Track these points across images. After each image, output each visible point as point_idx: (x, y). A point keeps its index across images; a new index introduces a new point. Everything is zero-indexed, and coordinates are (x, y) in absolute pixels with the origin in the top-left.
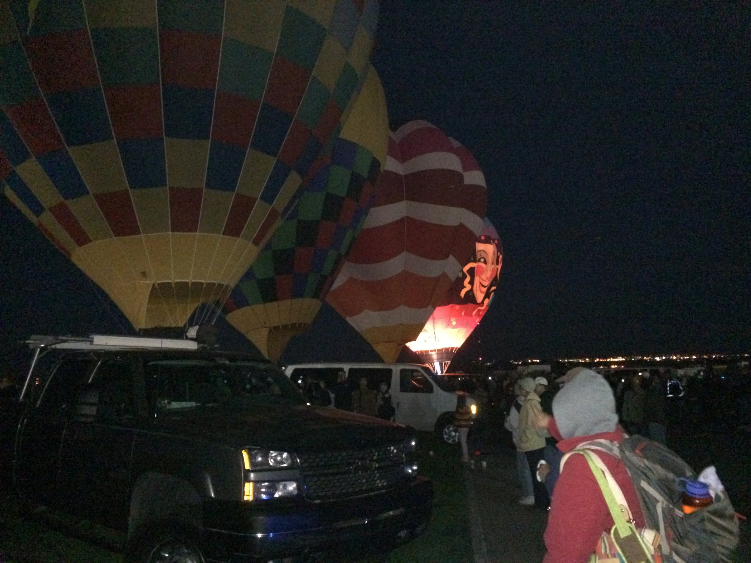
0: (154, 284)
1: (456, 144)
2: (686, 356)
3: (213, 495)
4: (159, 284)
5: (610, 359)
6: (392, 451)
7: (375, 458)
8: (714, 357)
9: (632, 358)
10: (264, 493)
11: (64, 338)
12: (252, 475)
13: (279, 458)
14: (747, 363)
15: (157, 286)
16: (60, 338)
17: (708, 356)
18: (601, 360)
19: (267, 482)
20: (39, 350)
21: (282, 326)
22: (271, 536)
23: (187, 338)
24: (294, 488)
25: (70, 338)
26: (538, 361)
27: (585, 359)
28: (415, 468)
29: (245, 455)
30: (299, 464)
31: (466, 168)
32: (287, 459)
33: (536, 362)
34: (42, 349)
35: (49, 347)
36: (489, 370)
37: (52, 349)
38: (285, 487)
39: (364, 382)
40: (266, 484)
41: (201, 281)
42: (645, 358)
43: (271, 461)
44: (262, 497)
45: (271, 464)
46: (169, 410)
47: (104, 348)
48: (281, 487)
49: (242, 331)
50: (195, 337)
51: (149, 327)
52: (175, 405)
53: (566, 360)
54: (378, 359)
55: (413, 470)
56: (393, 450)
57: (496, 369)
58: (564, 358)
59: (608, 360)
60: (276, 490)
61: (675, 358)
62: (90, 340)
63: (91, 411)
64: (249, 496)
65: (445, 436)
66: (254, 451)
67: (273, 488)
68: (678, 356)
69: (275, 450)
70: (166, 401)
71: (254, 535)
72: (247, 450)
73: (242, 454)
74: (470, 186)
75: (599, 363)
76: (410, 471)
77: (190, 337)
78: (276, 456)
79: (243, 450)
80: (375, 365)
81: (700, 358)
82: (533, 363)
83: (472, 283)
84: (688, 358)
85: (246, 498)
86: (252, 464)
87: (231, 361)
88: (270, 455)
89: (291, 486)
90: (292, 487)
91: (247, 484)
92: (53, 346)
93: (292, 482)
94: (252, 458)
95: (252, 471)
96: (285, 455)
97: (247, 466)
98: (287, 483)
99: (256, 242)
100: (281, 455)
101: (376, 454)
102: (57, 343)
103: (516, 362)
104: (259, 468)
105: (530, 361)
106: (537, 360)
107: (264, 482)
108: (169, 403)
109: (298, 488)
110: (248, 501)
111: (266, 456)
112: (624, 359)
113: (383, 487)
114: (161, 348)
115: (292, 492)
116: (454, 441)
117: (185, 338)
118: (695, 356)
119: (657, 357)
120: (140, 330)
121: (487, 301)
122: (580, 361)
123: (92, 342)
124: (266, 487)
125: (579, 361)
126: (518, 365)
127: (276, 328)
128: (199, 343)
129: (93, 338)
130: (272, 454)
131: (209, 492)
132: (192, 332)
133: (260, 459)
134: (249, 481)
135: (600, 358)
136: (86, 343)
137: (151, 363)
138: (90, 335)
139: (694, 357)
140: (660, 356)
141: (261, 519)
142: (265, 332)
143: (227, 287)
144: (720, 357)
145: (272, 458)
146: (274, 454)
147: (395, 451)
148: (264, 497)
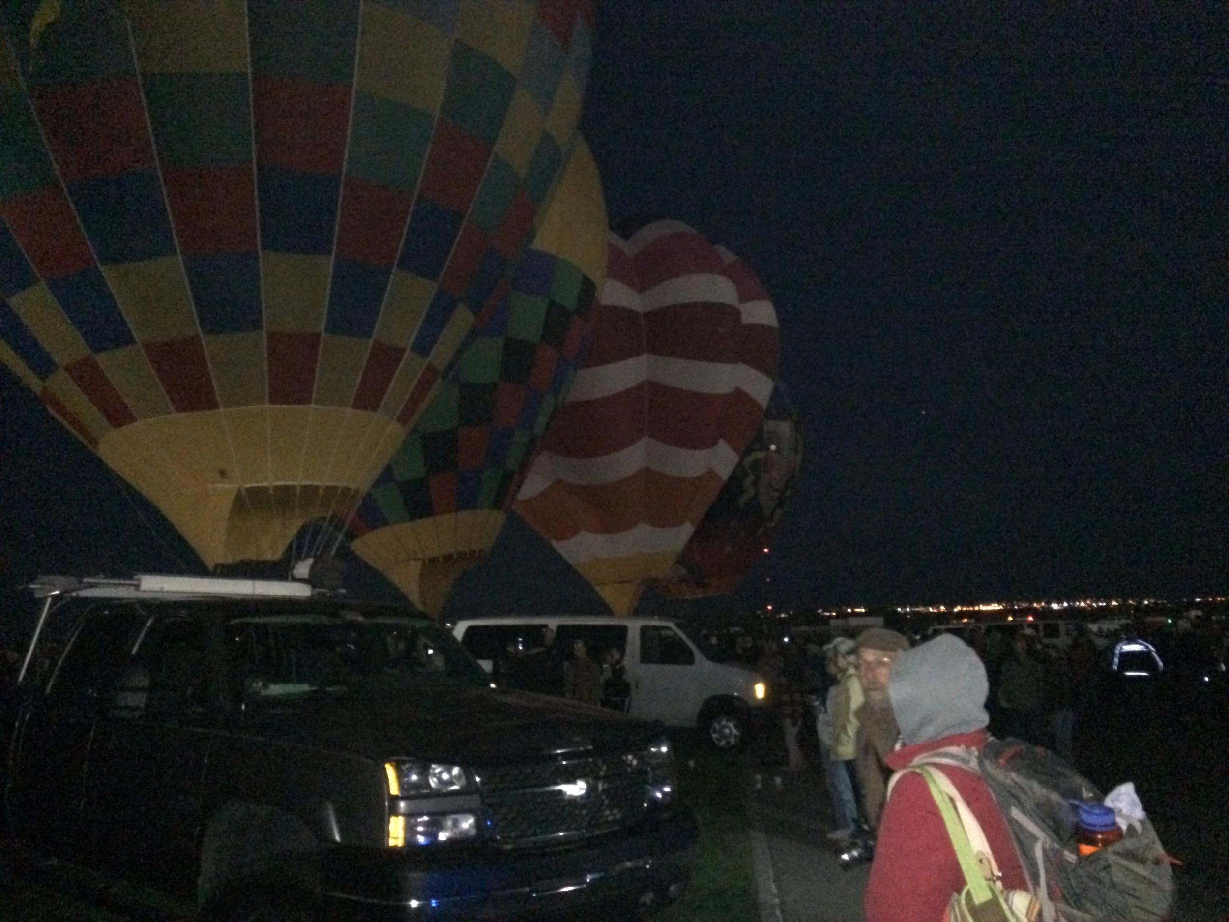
0: (239, 490)
1: (728, 256)
2: (1102, 603)
3: (338, 838)
4: (247, 490)
5: (979, 606)
6: (628, 762)
7: (602, 773)
8: (1146, 603)
9: (1013, 606)
10: (421, 833)
11: (92, 580)
12: (402, 805)
13: (445, 776)
14: (1199, 613)
15: (244, 492)
16: (85, 580)
17: (1136, 602)
18: (965, 609)
19: (427, 815)
20: (49, 600)
21: (444, 556)
22: (434, 905)
23: (295, 579)
24: (470, 824)
25: (102, 581)
26: (863, 610)
27: (938, 608)
28: (667, 789)
29: (390, 770)
30: (479, 785)
31: (745, 297)
32: (458, 777)
33: (861, 612)
34: (56, 598)
35: (66, 595)
36: (784, 627)
37: (72, 598)
38: (456, 824)
39: (580, 648)
40: (426, 818)
41: (315, 483)
42: (1035, 605)
43: (433, 781)
44: (418, 840)
45: (433, 785)
46: (267, 698)
47: (159, 595)
48: (449, 823)
49: (379, 566)
50: (306, 576)
51: (230, 561)
52: (276, 689)
53: (908, 609)
54: (604, 609)
55: (664, 793)
56: (631, 761)
57: (797, 625)
58: (904, 606)
59: (977, 608)
60: (441, 828)
61: (1082, 604)
62: (135, 582)
63: (138, 700)
64: (396, 838)
65: (714, 736)
66: (404, 765)
67: (435, 826)
68: (1089, 602)
69: (440, 762)
70: (260, 684)
71: (403, 903)
72: (394, 763)
73: (385, 769)
74: (751, 327)
75: (961, 614)
76: (659, 795)
77: (297, 576)
78: (440, 773)
79: (386, 763)
80: (598, 619)
81: (1124, 605)
82: (854, 614)
83: (755, 484)
84: (1104, 604)
85: (392, 843)
86: (401, 786)
87: (365, 615)
88: (431, 771)
89: (466, 821)
90: (467, 823)
91: (393, 819)
92: (74, 594)
93: (467, 816)
94: (401, 776)
95: (403, 798)
96: (456, 771)
97: (394, 789)
98: (458, 816)
99: (403, 420)
100: (450, 772)
101: (604, 768)
102: (80, 589)
103: (827, 612)
104: (413, 792)
105: (849, 610)
106: (860, 608)
107: (421, 815)
108: (265, 686)
109: (478, 825)
110: (395, 847)
111: (424, 772)
112: (1001, 607)
113: (615, 821)
114: (253, 595)
115: (467, 831)
116: (728, 743)
117: (290, 578)
118: (1117, 602)
119: (1055, 603)
120: (217, 566)
121: (778, 514)
122: (931, 610)
123: (137, 587)
124: (425, 824)
125: (928, 610)
126: (831, 617)
127: (433, 560)
128: (314, 586)
129: (139, 580)
130: (434, 769)
131: (332, 834)
132: (303, 569)
133: (414, 778)
134: (397, 814)
135: (962, 605)
136: (128, 589)
137: (237, 621)
138: (136, 575)
139: (1114, 603)
140: (1059, 602)
141: (416, 877)
142: (415, 568)
143: (357, 491)
144: (1156, 604)
145: (434, 775)
146: (438, 770)
147: (635, 762)
148: (421, 839)
